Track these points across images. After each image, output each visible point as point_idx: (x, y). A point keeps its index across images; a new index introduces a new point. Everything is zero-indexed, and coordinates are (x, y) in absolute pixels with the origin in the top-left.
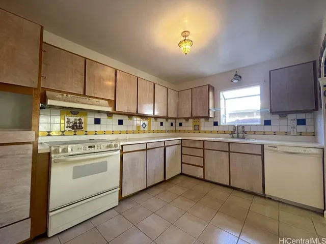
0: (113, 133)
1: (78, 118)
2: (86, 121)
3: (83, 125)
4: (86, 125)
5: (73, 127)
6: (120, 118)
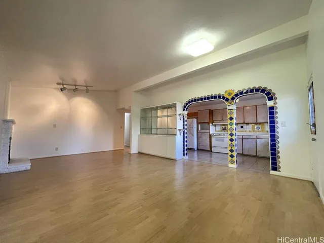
1: (225, 127)
3: (226, 129)
5: (223, 129)
6: (242, 125)
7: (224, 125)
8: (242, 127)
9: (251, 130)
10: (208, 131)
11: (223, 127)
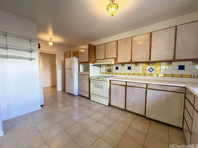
0: (124, 74)
1: (110, 67)
2: (112, 69)
3: (111, 70)
4: (112, 70)
5: (108, 71)
6: (129, 65)
7: (109, 65)
8: (129, 68)
9: (141, 72)
10: (87, 73)
11: (108, 68)
